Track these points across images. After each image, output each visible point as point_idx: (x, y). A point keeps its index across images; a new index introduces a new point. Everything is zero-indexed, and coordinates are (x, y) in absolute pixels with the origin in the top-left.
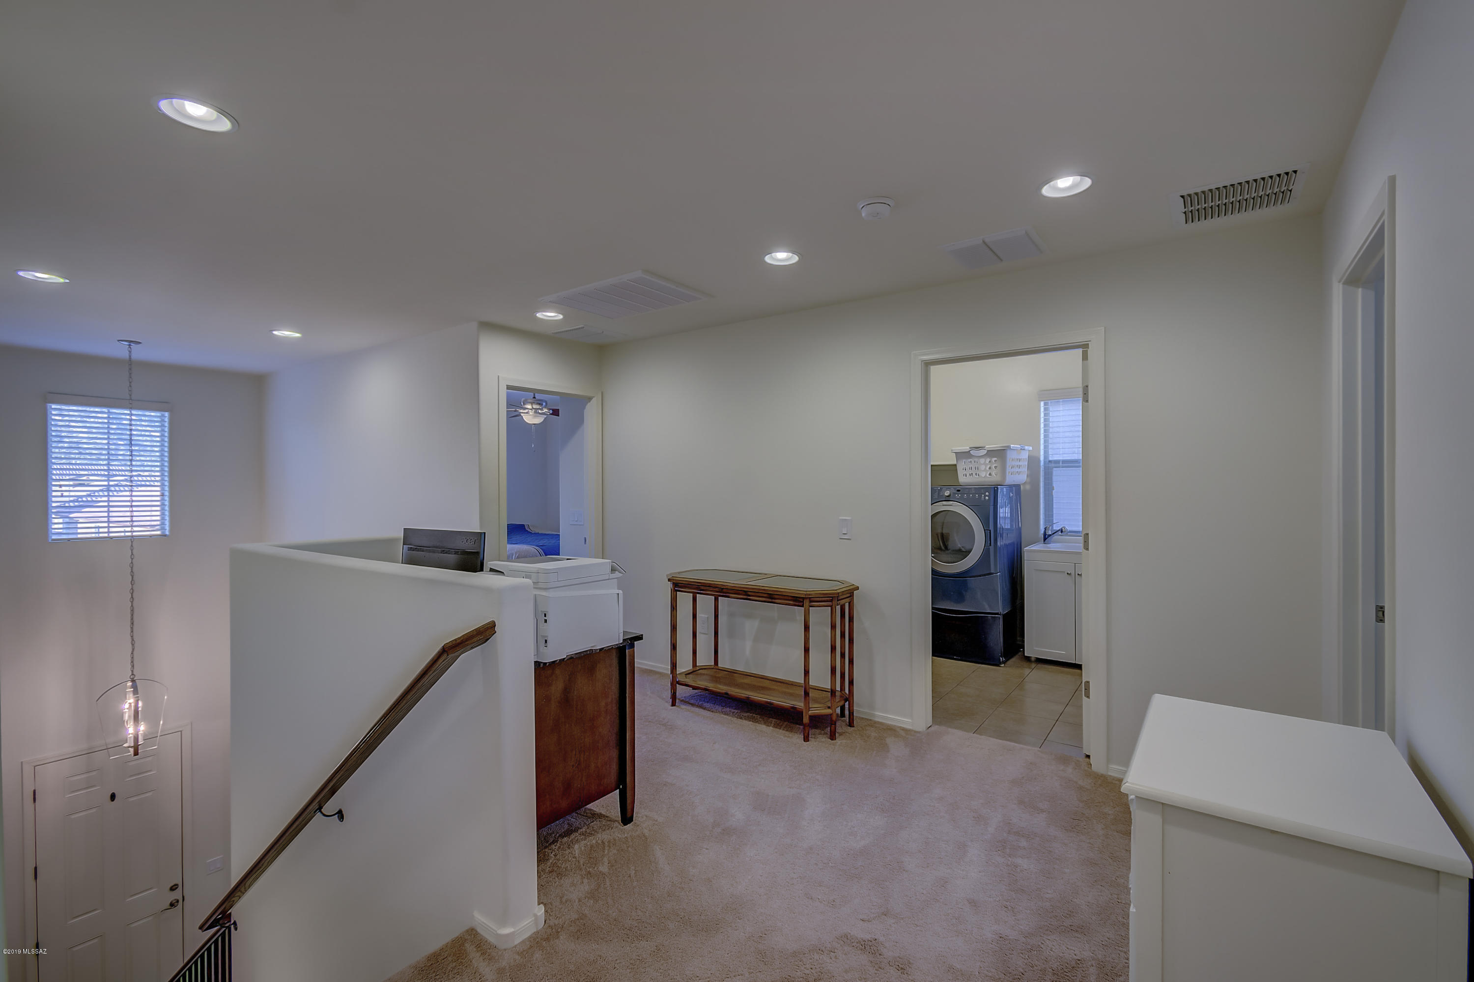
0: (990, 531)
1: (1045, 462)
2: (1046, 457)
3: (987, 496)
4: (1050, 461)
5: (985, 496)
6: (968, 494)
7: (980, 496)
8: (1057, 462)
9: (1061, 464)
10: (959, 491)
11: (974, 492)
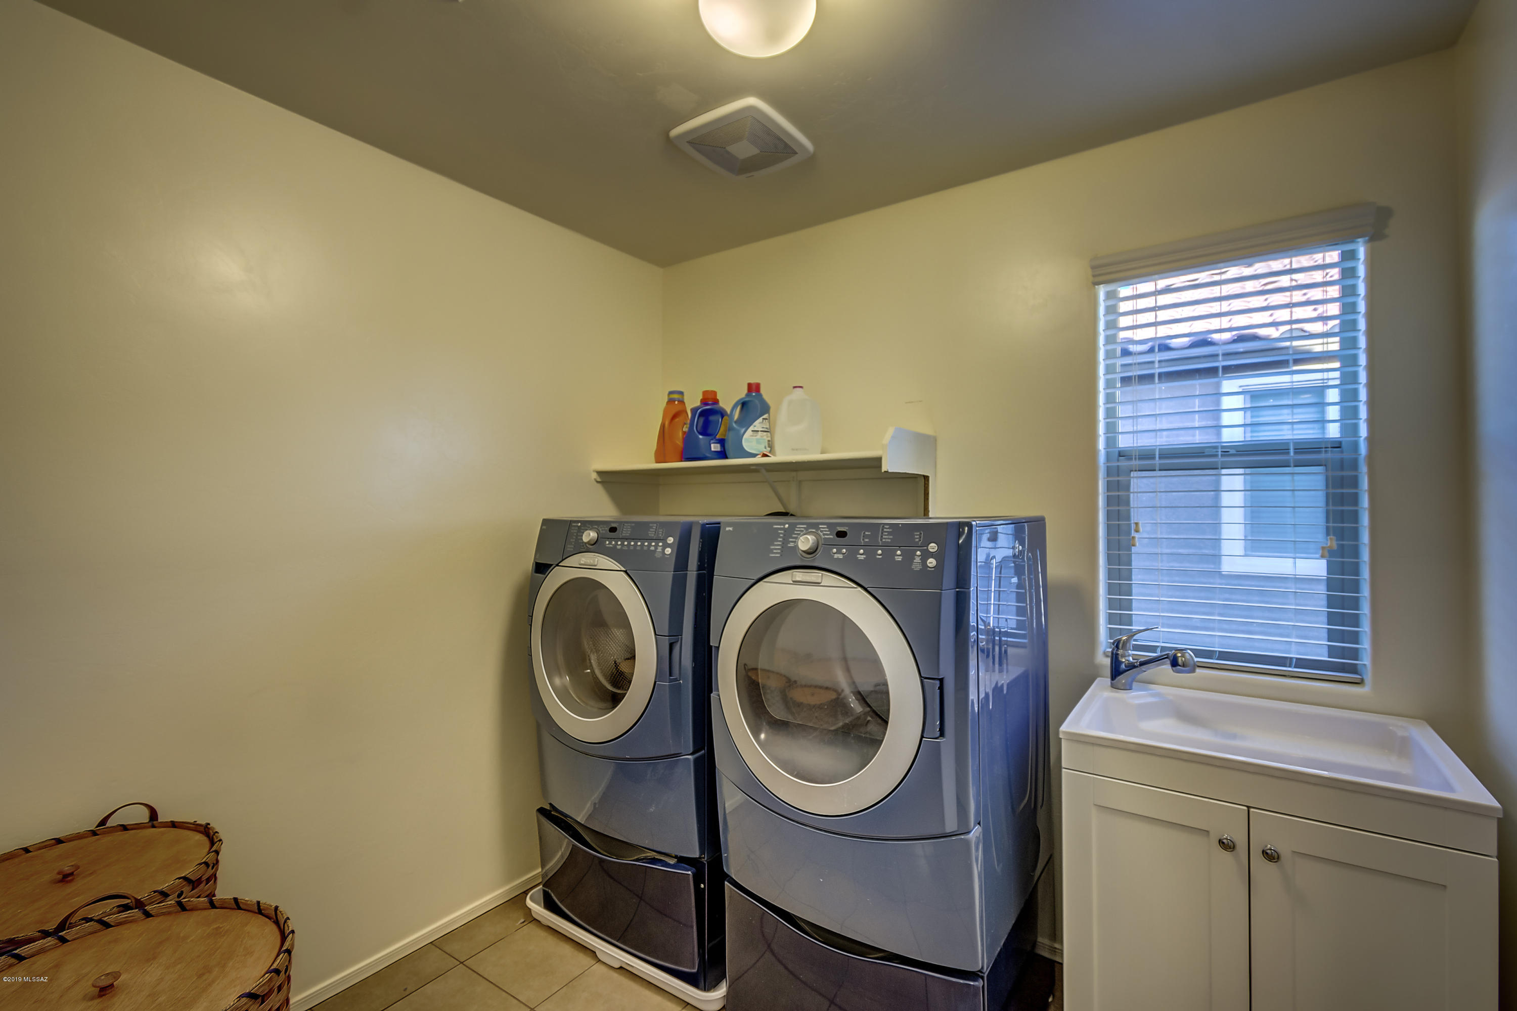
0: (941, 681)
1: (1108, 455)
2: (1111, 442)
3: (932, 555)
4: (1122, 454)
5: (926, 555)
6: (870, 548)
7: (909, 557)
8: (1146, 455)
9: (1157, 461)
10: (842, 534)
11: (887, 538)
